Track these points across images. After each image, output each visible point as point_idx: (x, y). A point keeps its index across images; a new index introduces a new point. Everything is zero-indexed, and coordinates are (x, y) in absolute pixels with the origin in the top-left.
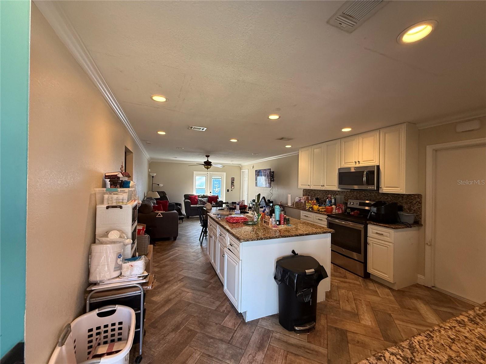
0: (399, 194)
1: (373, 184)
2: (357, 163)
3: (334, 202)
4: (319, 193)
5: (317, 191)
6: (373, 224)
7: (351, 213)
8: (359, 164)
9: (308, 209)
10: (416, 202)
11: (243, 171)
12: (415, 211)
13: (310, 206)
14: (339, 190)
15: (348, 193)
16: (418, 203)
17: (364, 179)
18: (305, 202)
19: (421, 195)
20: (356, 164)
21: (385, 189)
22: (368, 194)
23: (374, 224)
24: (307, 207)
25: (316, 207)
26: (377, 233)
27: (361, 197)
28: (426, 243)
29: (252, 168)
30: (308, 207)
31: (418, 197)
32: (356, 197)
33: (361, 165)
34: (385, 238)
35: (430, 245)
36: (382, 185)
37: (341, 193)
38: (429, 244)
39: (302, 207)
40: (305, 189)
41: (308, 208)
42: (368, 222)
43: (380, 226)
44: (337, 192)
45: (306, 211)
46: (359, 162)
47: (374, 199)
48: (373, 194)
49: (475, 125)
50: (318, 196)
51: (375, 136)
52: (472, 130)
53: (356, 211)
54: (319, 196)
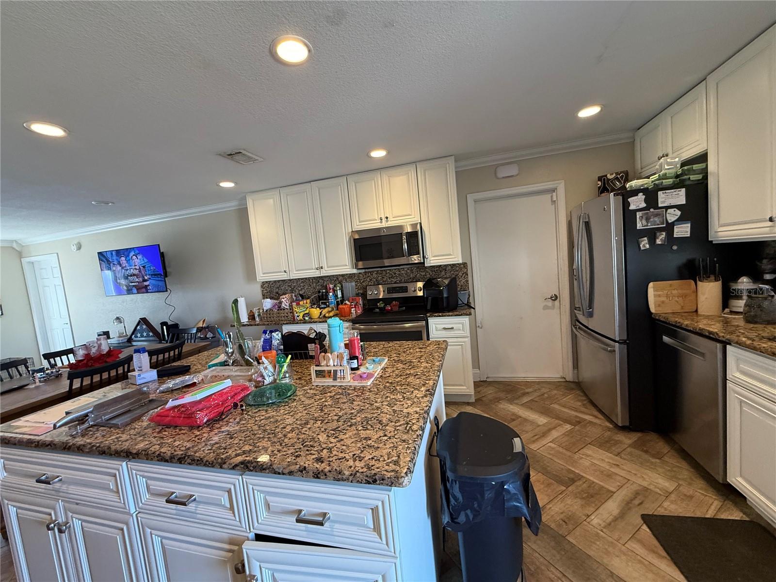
1: (418, 253)
2: (384, 220)
3: (341, 296)
6: (437, 316)
7: (386, 308)
8: (387, 221)
9: (301, 320)
11: (33, 259)
13: (304, 311)
14: (355, 271)
17: (405, 246)
19: (466, 263)
21: (433, 260)
25: (316, 312)
28: (477, 326)
31: (464, 267)
33: (391, 223)
34: (456, 332)
35: (481, 328)
36: (429, 253)
39: (283, 318)
41: (301, 317)
42: (428, 315)
43: (449, 316)
45: (297, 323)
46: (387, 218)
49: (513, 170)
51: (410, 174)
53: (394, 302)
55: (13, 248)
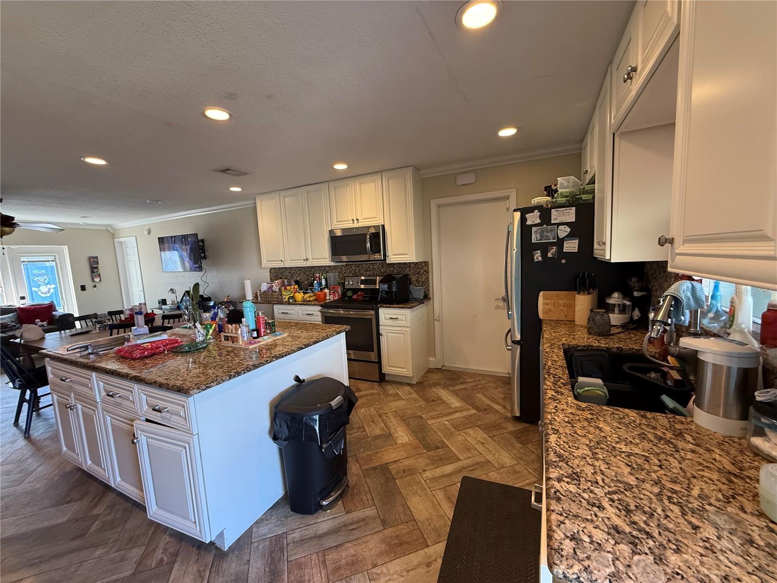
0: (406, 263)
1: (379, 252)
2: (356, 221)
3: (325, 284)
4: (298, 272)
5: (295, 270)
6: (385, 307)
7: (353, 297)
8: (358, 222)
9: (286, 302)
10: (424, 272)
11: (121, 240)
12: (423, 282)
13: (289, 295)
14: (333, 264)
15: (343, 267)
16: (425, 272)
17: (368, 245)
18: (280, 289)
19: (427, 262)
20: (353, 223)
21: (392, 259)
22: (369, 268)
23: (387, 307)
24: (285, 298)
25: (299, 296)
26: (391, 318)
27: (361, 272)
28: (435, 318)
29: (146, 233)
30: (287, 297)
31: (425, 265)
32: (355, 272)
33: (360, 225)
34: (400, 322)
35: (438, 321)
36: (389, 252)
37: (334, 268)
38: (438, 319)
39: (275, 299)
40: (273, 268)
41: (286, 300)
42: (379, 305)
43: (394, 307)
44: (327, 269)
45: (284, 304)
46: (357, 220)
47: (378, 272)
48: (376, 267)
49: (471, 178)
50: (297, 277)
51: (377, 182)
52: (470, 184)
53: (360, 292)
54: (300, 277)
55: (108, 230)
